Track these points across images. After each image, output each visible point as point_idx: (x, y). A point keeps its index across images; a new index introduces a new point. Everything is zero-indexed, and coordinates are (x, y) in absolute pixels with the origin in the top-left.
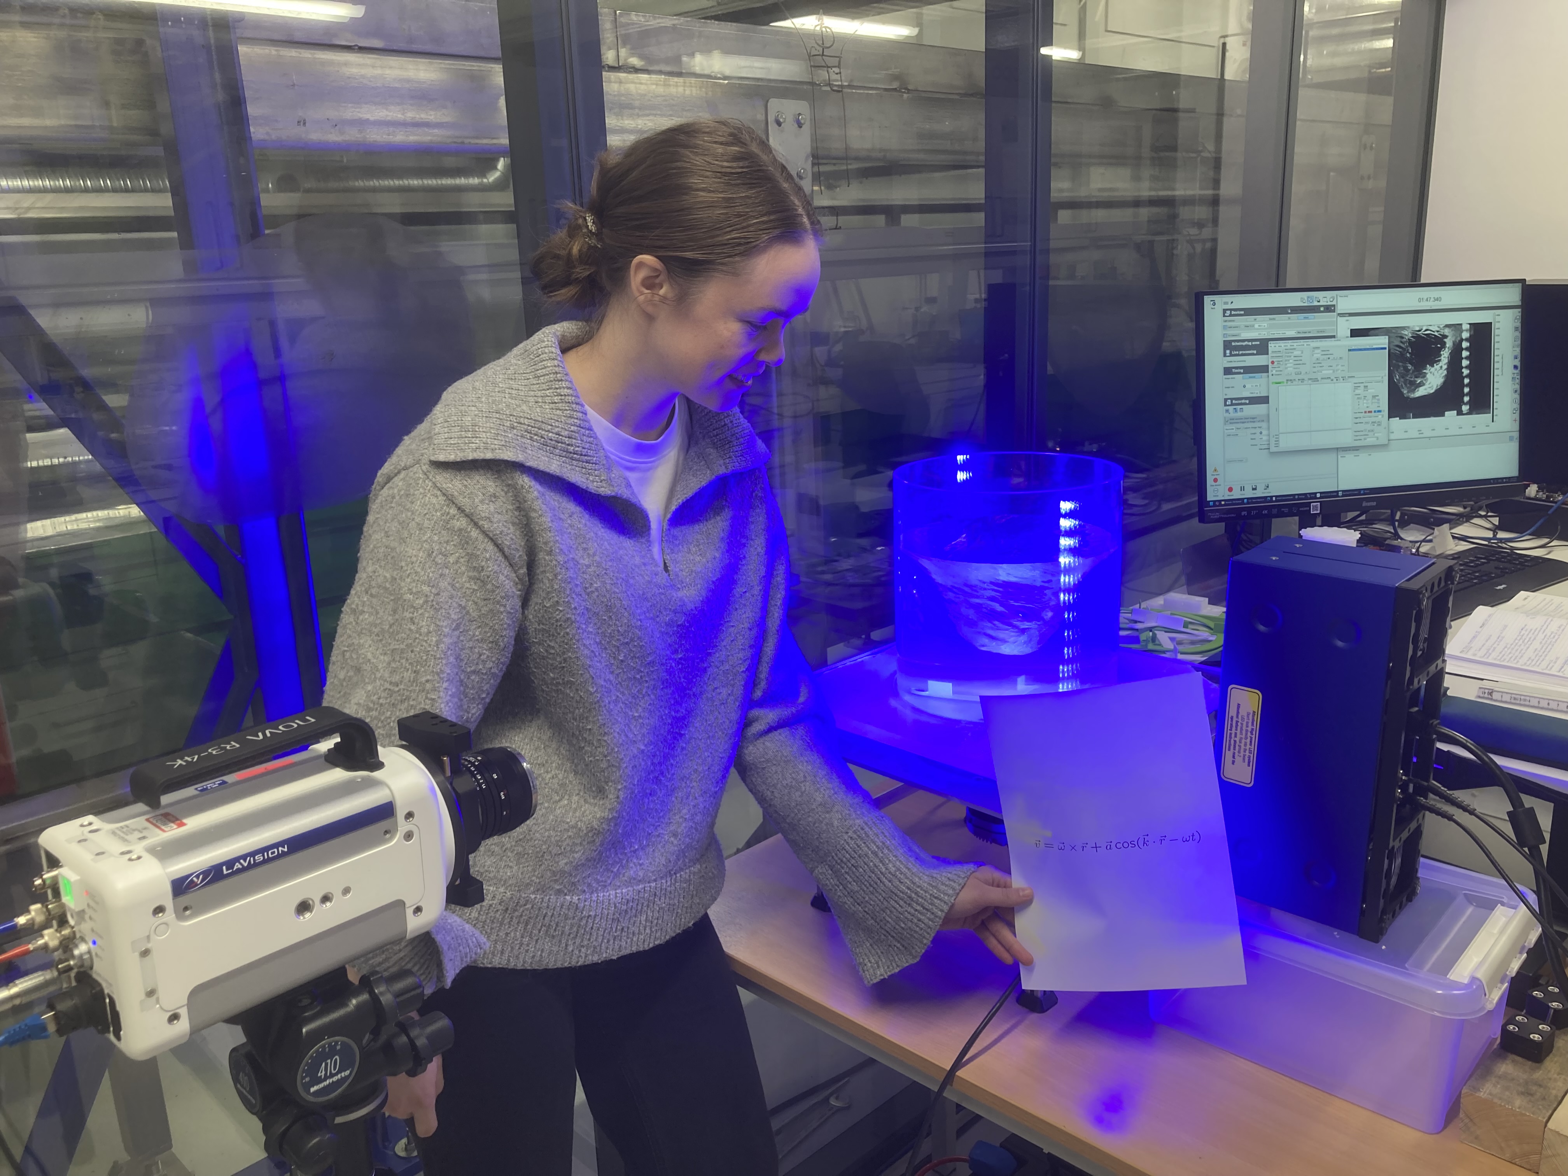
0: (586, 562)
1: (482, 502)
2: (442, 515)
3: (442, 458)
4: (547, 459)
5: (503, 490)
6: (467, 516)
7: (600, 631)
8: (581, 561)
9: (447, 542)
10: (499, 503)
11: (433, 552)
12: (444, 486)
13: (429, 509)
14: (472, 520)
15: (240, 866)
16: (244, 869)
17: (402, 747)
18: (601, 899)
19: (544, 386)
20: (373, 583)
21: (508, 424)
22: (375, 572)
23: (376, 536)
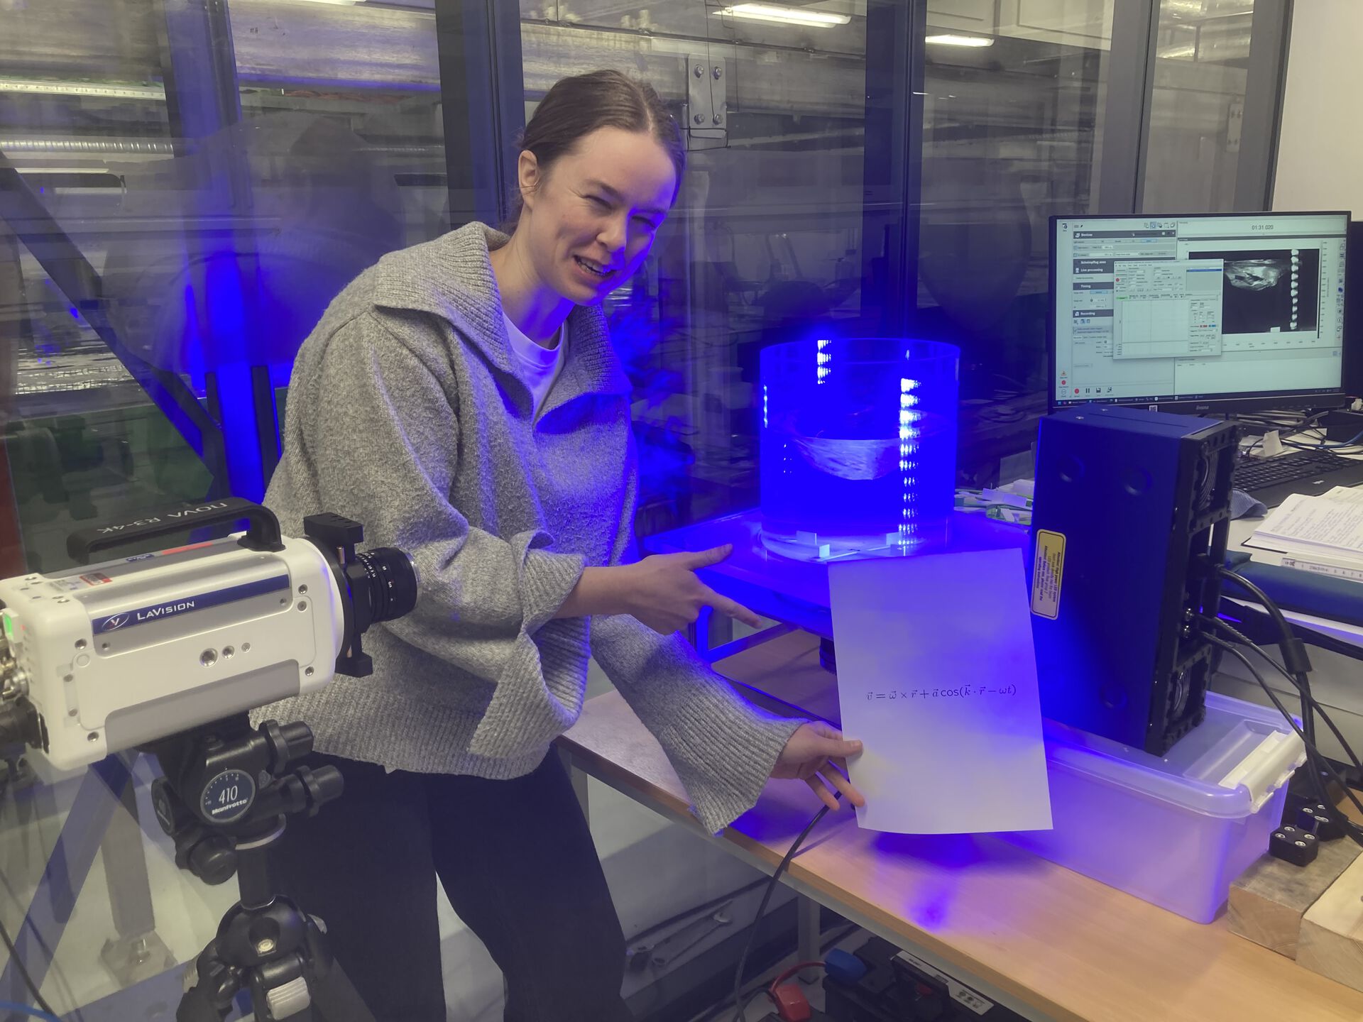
3: (384, 303)
15: (152, 615)
16: (155, 618)
17: (306, 538)
19: (470, 271)
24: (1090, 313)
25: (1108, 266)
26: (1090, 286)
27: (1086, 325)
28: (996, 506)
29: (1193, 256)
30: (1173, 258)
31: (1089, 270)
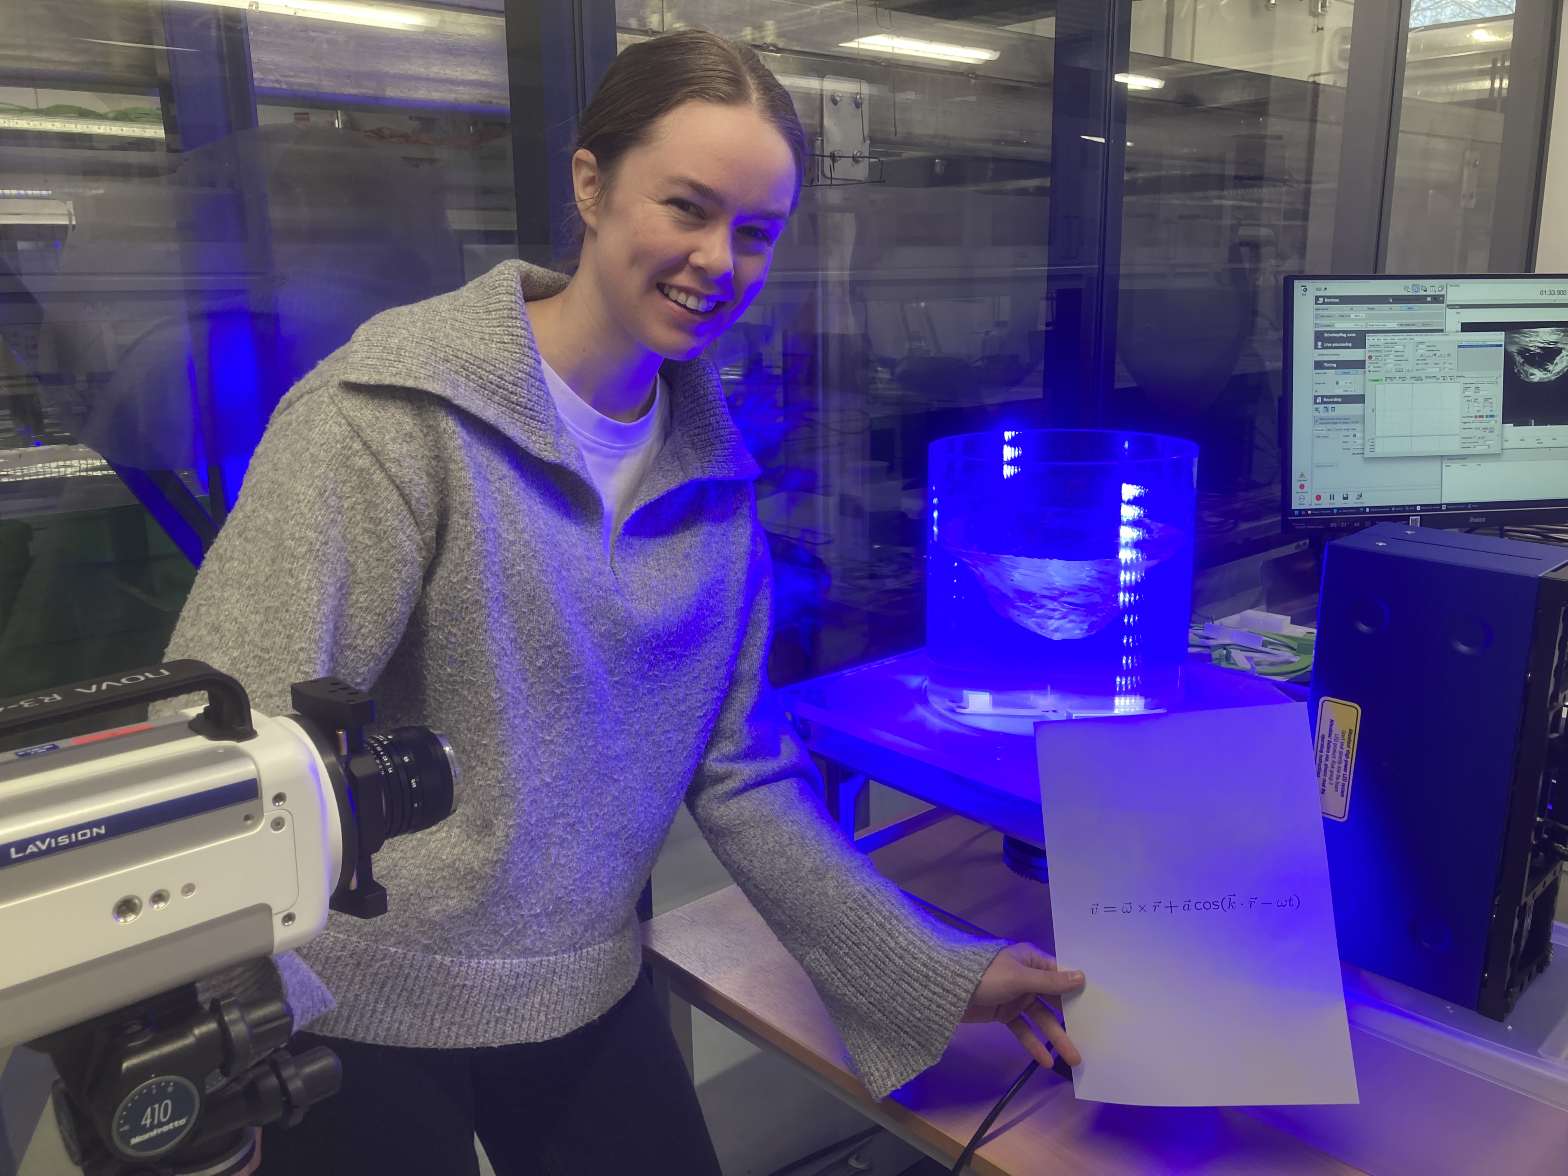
0: (511, 538)
1: (393, 440)
2: (343, 448)
3: (353, 378)
4: (482, 404)
5: (422, 431)
6: (373, 454)
7: (516, 626)
8: (505, 535)
9: (344, 482)
10: (414, 446)
11: (325, 491)
12: (351, 413)
13: (328, 439)
14: (378, 460)
15: (35, 850)
16: (40, 854)
18: (483, 967)
19: (495, 323)
20: (250, 525)
21: (442, 355)
22: (254, 511)
23: (262, 469)
24: (1335, 400)
25: (1358, 339)
26: (1335, 365)
27: (1330, 414)
28: (1224, 647)
29: (1467, 327)
30: (1441, 331)
31: (1334, 345)
